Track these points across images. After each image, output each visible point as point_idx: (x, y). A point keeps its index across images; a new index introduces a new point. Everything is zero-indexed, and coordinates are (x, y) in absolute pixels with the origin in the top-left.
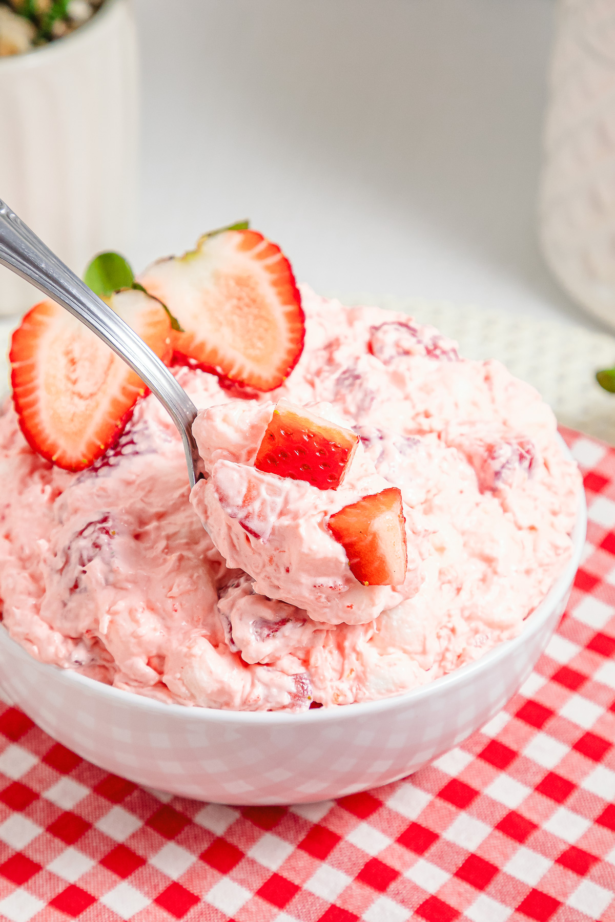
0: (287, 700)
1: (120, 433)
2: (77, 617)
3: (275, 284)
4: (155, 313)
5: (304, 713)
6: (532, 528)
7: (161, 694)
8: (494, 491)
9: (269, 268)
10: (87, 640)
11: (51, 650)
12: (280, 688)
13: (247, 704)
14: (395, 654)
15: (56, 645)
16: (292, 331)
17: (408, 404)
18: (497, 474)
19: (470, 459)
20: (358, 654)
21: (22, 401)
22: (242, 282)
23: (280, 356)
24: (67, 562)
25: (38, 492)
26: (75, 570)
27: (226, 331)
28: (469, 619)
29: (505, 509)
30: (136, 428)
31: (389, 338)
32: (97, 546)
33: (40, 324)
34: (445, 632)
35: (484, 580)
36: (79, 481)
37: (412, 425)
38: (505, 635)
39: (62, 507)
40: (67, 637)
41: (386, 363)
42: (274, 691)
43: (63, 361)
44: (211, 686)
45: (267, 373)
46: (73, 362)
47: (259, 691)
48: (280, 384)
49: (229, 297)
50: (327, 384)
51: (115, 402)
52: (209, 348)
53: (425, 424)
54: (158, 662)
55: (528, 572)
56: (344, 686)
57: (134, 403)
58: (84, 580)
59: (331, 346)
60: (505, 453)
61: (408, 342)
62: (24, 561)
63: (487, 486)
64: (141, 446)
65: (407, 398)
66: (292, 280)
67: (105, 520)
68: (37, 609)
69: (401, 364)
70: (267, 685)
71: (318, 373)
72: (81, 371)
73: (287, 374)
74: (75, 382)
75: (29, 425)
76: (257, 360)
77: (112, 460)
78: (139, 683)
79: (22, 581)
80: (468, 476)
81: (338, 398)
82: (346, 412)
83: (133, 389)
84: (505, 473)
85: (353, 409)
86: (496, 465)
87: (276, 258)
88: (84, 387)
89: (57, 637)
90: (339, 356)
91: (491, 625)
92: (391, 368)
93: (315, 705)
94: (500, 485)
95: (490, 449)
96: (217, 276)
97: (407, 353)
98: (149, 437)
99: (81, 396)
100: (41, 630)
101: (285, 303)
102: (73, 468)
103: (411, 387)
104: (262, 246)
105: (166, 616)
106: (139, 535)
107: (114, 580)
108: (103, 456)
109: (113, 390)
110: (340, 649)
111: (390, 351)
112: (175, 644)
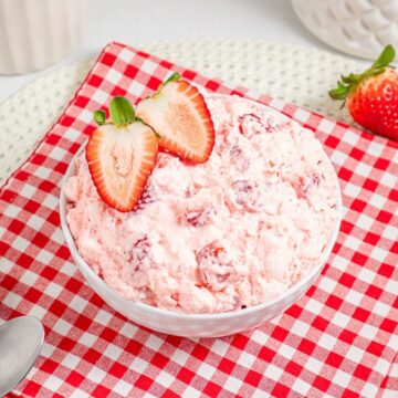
0: (231, 307)
1: (143, 192)
2: (139, 280)
3: (197, 108)
4: (149, 132)
6: (322, 210)
8: (305, 198)
9: (193, 100)
12: (228, 303)
14: (273, 281)
16: (209, 132)
17: (262, 159)
18: (305, 191)
19: (293, 185)
20: (259, 284)
21: (97, 180)
22: (182, 107)
23: (205, 145)
24: (132, 258)
25: (110, 221)
26: (136, 262)
27: (179, 133)
29: (310, 205)
31: (249, 124)
32: (144, 251)
33: (98, 141)
35: (305, 240)
37: (265, 169)
38: (316, 262)
40: (135, 288)
41: (249, 138)
42: (226, 305)
43: (111, 159)
44: (200, 306)
45: (200, 154)
46: (115, 158)
47: (220, 306)
49: (177, 114)
50: (226, 154)
52: (173, 143)
53: (271, 170)
54: (176, 296)
55: (322, 233)
56: (254, 298)
57: (147, 178)
60: (308, 181)
61: (258, 127)
63: (301, 195)
64: (153, 198)
65: (261, 155)
66: (205, 106)
67: (146, 239)
68: (120, 276)
70: (223, 303)
72: (121, 163)
73: (210, 154)
74: (118, 168)
75: (102, 192)
76: (195, 148)
77: (142, 206)
78: (168, 305)
79: (111, 263)
80: (292, 193)
81: (233, 162)
82: (237, 169)
83: (145, 171)
84: (309, 190)
85: (240, 168)
86: (305, 188)
87: (195, 95)
88: (123, 171)
89: (131, 289)
90: (229, 138)
92: (253, 141)
93: (244, 307)
94: (307, 195)
95: (301, 180)
96: (170, 105)
97: (258, 132)
98: (155, 194)
99: (122, 175)
100: (123, 286)
101: (203, 118)
103: (262, 150)
104: (189, 89)
105: (179, 279)
106: (160, 243)
107: (154, 266)
108: (137, 204)
109: (136, 172)
110: (251, 282)
111: (250, 132)
112: (183, 290)
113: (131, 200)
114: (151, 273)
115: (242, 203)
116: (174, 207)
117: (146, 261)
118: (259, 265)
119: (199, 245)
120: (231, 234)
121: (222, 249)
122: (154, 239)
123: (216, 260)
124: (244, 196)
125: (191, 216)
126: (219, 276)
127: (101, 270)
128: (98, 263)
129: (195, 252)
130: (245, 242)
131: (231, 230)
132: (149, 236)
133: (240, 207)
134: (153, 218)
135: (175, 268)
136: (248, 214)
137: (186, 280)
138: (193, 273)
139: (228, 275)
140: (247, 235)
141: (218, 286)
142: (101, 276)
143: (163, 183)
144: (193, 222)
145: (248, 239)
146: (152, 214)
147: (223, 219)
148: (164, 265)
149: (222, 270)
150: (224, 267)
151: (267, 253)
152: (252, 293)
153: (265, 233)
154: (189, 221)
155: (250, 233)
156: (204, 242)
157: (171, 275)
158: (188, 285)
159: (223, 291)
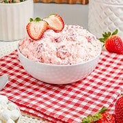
0: (67, 63)
2: (39, 55)
5: (69, 65)
7: (51, 64)
8: (90, 42)
9: (59, 18)
10: (41, 58)
11: (36, 60)
13: (62, 64)
14: (80, 58)
18: (90, 39)
19: (87, 38)
21: (29, 33)
22: (55, 20)
23: (61, 27)
24: (37, 49)
27: (54, 25)
28: (89, 55)
30: (44, 35)
32: (41, 46)
34: (86, 56)
35: (90, 51)
38: (93, 57)
40: (38, 58)
46: (35, 29)
48: (61, 30)
51: (41, 33)
52: (52, 27)
57: (44, 32)
58: (40, 51)
59: (67, 27)
62: (31, 51)
68: (33, 56)
69: (76, 29)
70: (64, 62)
71: (66, 30)
75: (30, 36)
76: (58, 28)
81: (69, 32)
88: (37, 31)
101: (61, 22)
102: (37, 40)
103: (78, 31)
104: (57, 16)
106: (46, 46)
110: (73, 57)
113: (39, 37)
114: (43, 52)
116: (51, 39)
117: (42, 49)
118: (76, 53)
120: (68, 44)
121: (65, 46)
123: (62, 49)
124: (72, 36)
125: (56, 38)
126: (63, 53)
129: (56, 49)
130: (72, 47)
132: (43, 43)
133: (71, 39)
136: (73, 41)
137: (53, 55)
138: (56, 53)
139: (66, 53)
142: (28, 57)
143: (48, 34)
146: (44, 40)
148: (47, 50)
151: (78, 51)
152: (73, 60)
153: (78, 45)
155: (73, 44)
156: (59, 46)
157: (49, 53)
159: (64, 59)
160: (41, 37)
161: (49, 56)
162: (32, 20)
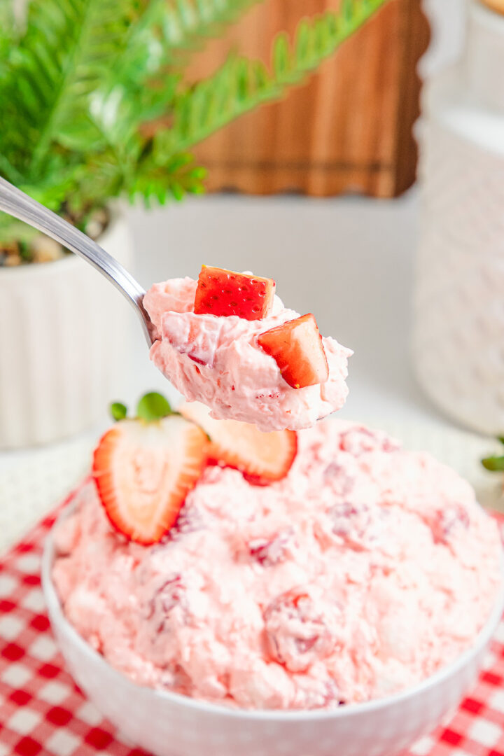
0: (321, 700)
1: (178, 517)
2: (163, 650)
4: (193, 431)
5: (334, 710)
6: (473, 569)
7: (229, 702)
8: (445, 543)
10: (172, 667)
11: (146, 676)
12: (316, 692)
13: (293, 706)
14: (393, 663)
15: (149, 671)
17: (375, 485)
18: (446, 531)
19: (426, 521)
20: (369, 665)
21: (107, 498)
23: (283, 455)
24: (153, 612)
25: (123, 563)
26: (160, 616)
27: (242, 441)
28: (440, 634)
29: (453, 554)
30: (190, 512)
31: (355, 440)
32: (175, 597)
34: (425, 646)
35: (447, 607)
36: (153, 553)
37: (379, 500)
38: (466, 645)
39: (144, 572)
40: (156, 666)
41: (356, 456)
42: (312, 695)
43: (130, 469)
44: (266, 693)
45: (275, 468)
46: (138, 469)
47: (301, 696)
48: (284, 475)
50: (318, 473)
51: (173, 496)
52: (232, 453)
53: (390, 498)
54: (226, 678)
55: (476, 599)
56: (360, 688)
57: (186, 494)
58: (168, 623)
59: (315, 448)
60: (450, 515)
61: (368, 442)
62: (118, 613)
63: (440, 538)
64: (195, 524)
65: (374, 480)
67: (178, 579)
68: (132, 647)
69: (366, 457)
70: (307, 691)
71: (310, 467)
74: (141, 483)
75: (113, 515)
76: (268, 460)
77: (175, 536)
78: (212, 695)
79: (119, 627)
80: (425, 533)
81: (327, 483)
82: (335, 492)
83: (184, 485)
84: (452, 530)
85: (339, 490)
86: (444, 524)
88: (149, 485)
89: (149, 666)
90: (322, 454)
91: (457, 639)
92: (361, 460)
93: (341, 703)
94: (448, 537)
95: (440, 515)
97: (369, 449)
98: (199, 518)
99: (147, 492)
100: (137, 662)
102: (147, 544)
103: (375, 473)
105: (231, 645)
106: (203, 589)
107: (190, 621)
108: (167, 533)
109: (170, 486)
110: (354, 661)
111: (356, 449)
112: (239, 665)
113: (159, 527)
114: (184, 634)
115: (341, 533)
116: (229, 538)
117: (177, 613)
118: (369, 633)
119: (267, 594)
120: (322, 579)
121: (306, 596)
122: (193, 581)
123: (295, 613)
124: (345, 523)
125: (255, 544)
126: (300, 640)
127: (101, 644)
128: (97, 634)
129: (261, 605)
130: (345, 593)
131: (322, 573)
132: (184, 575)
133: (339, 540)
134: (193, 554)
135: (225, 626)
136: (350, 553)
137: (242, 648)
138: (256, 637)
139: (315, 639)
140: (350, 582)
141: (297, 658)
142: (101, 651)
143: (213, 504)
144: (259, 555)
145: (351, 588)
146: (192, 548)
147: (310, 556)
148: (206, 621)
149: (307, 631)
150: (309, 625)
151: (382, 614)
152: (356, 679)
153: (379, 580)
154: (253, 552)
155: (353, 577)
156: (276, 590)
157: (219, 638)
158: (247, 657)
159: (304, 672)
160: (174, 524)
161: (220, 655)
162: (120, 410)
